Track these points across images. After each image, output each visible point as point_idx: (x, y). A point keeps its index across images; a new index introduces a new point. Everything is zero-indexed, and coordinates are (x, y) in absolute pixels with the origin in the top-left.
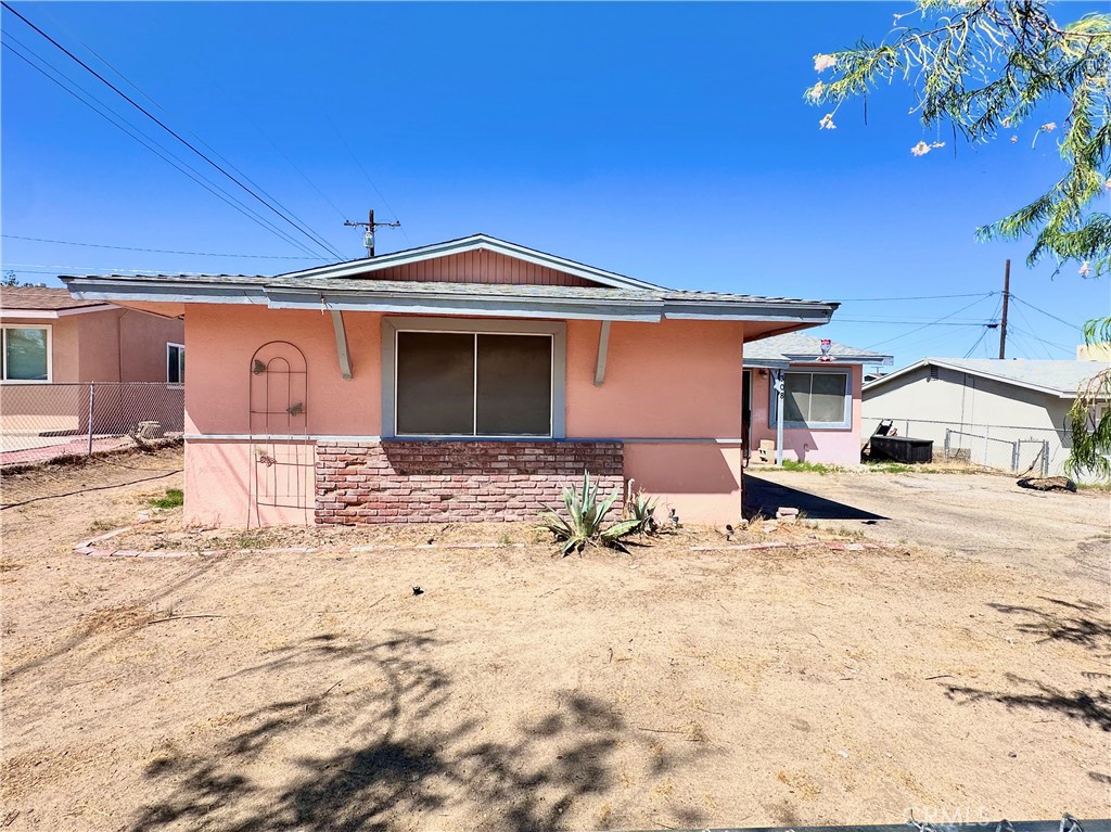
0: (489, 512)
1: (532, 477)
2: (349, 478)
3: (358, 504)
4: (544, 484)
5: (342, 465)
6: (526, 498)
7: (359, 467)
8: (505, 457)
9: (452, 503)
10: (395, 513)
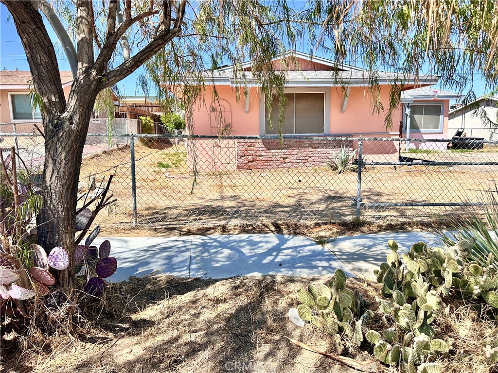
0: (302, 163)
1: (317, 150)
2: (249, 152)
3: (253, 162)
4: (322, 152)
5: (247, 147)
6: (315, 158)
7: (252, 148)
8: (307, 142)
9: (287, 160)
10: (267, 164)
